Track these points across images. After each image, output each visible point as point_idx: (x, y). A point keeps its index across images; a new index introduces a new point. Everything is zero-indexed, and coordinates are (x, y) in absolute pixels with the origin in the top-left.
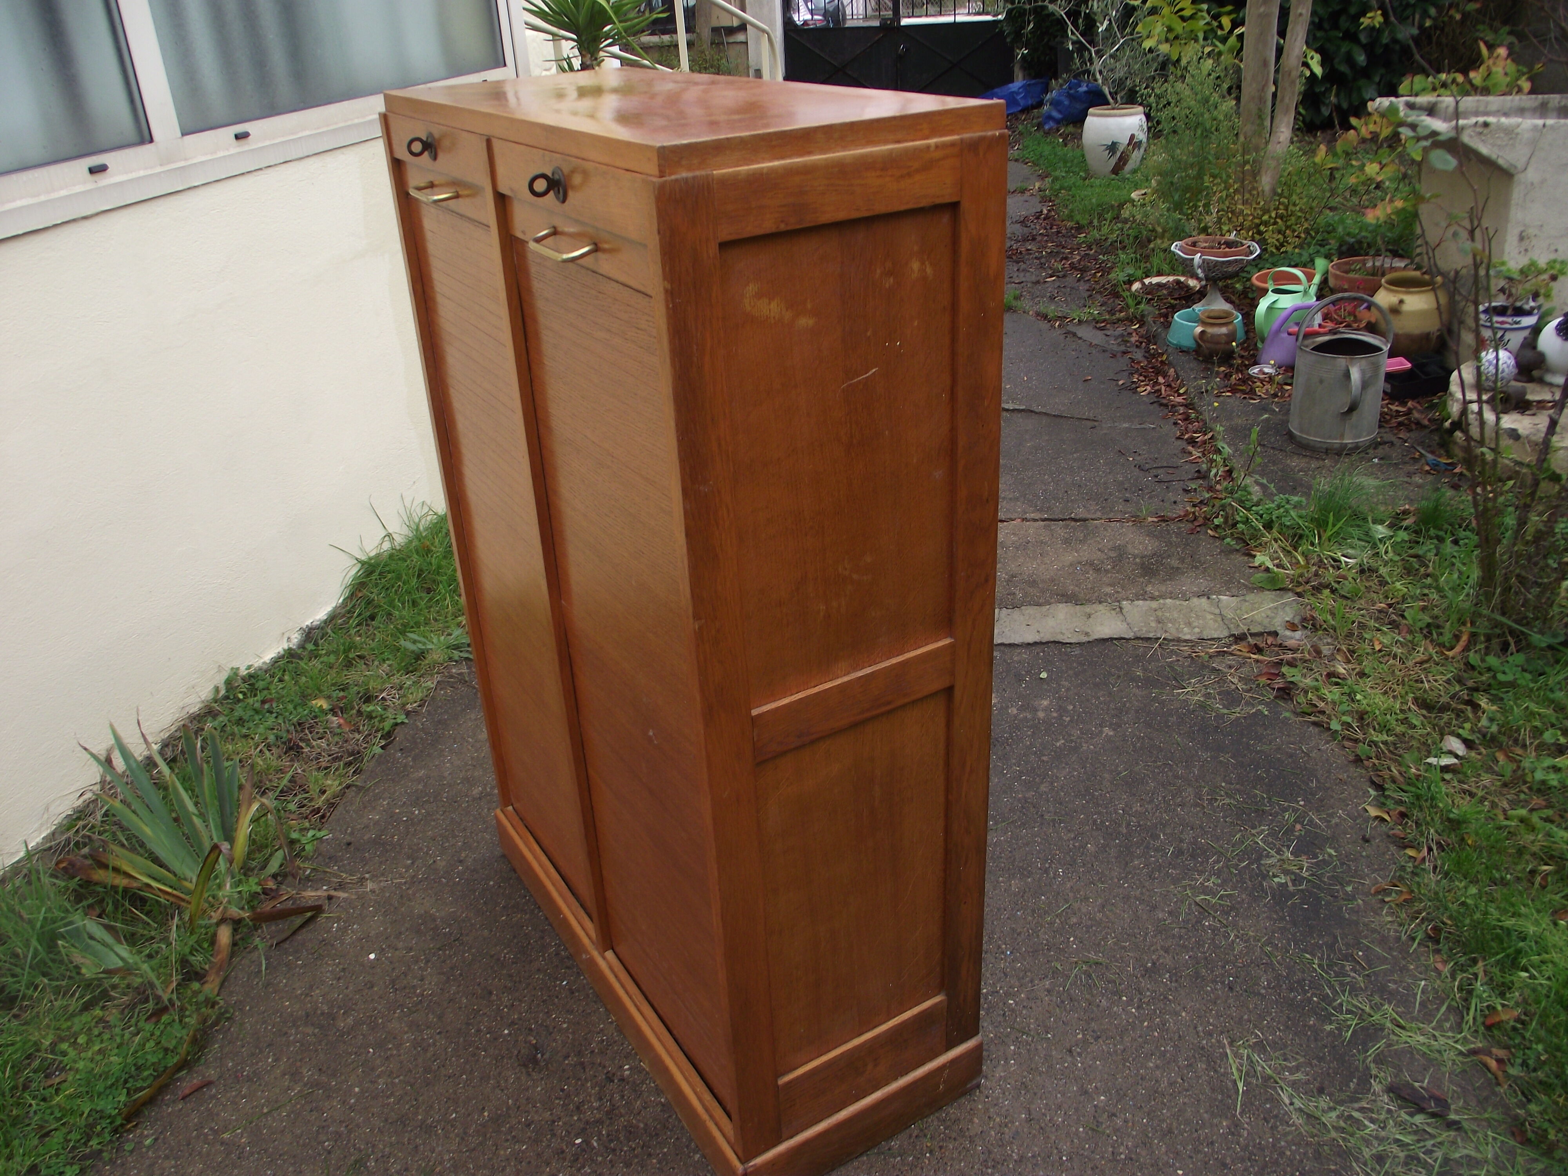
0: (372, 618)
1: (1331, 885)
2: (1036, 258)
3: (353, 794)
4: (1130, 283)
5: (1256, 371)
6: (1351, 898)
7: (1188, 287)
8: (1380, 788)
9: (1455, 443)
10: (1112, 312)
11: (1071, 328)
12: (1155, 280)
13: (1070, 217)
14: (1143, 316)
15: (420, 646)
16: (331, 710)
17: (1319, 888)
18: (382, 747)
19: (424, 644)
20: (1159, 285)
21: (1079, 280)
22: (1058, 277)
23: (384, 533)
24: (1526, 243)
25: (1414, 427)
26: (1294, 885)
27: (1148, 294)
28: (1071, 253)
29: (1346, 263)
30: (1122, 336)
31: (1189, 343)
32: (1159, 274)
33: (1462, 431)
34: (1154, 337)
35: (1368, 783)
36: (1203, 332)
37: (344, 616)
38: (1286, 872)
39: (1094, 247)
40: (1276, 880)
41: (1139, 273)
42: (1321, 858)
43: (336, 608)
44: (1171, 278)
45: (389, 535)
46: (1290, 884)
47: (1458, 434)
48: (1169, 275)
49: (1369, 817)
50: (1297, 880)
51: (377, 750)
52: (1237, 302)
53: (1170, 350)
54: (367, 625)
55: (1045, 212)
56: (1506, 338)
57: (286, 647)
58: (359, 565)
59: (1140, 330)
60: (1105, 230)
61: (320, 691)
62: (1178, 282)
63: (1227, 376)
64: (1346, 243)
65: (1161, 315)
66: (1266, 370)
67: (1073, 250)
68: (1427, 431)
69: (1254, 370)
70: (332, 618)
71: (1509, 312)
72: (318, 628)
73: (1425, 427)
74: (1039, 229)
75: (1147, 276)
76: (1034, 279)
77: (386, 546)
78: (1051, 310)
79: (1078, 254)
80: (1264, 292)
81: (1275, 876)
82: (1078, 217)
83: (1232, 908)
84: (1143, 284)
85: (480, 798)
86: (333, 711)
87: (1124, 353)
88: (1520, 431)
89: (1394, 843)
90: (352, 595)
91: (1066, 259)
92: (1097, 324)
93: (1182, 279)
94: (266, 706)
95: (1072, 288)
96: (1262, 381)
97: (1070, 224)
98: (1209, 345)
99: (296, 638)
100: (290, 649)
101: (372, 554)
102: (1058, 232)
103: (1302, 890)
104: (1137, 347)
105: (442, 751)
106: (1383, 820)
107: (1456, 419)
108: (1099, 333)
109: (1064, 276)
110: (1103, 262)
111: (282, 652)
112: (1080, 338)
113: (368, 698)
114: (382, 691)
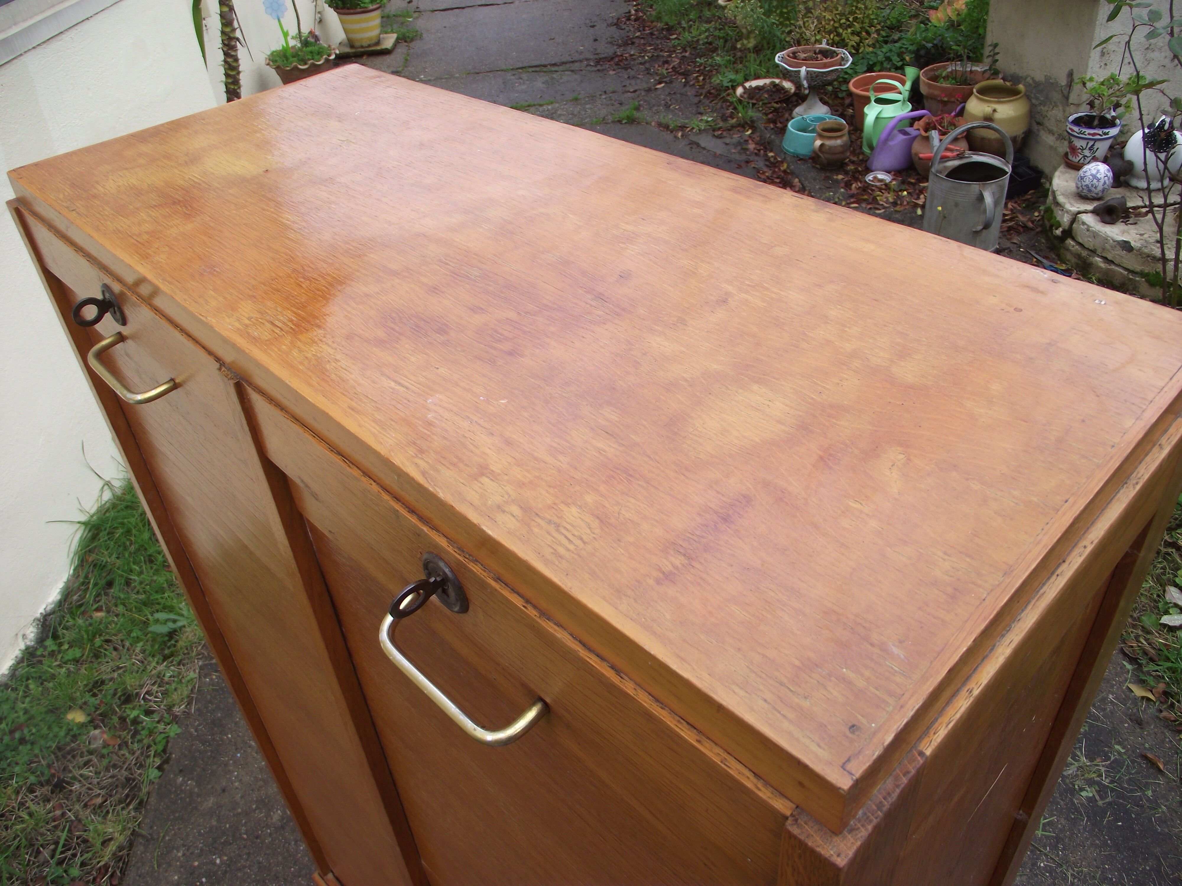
0: (110, 584)
1: (1132, 791)
2: (641, 64)
3: (142, 848)
4: (734, 88)
5: (871, 178)
6: (1154, 804)
7: (783, 88)
8: (1133, 660)
9: (1068, 250)
10: (724, 119)
11: (695, 139)
12: (754, 83)
13: (659, 19)
14: (753, 122)
15: (171, 625)
16: (91, 721)
17: (1123, 797)
18: (159, 768)
19: (175, 621)
20: (758, 88)
21: (685, 85)
22: (666, 82)
23: (101, 484)
24: (1106, 57)
25: (1021, 230)
26: (1102, 798)
27: (752, 98)
28: (670, 56)
29: (932, 70)
30: (739, 143)
31: (803, 151)
32: (757, 77)
33: (1073, 239)
34: (769, 143)
35: (1121, 656)
36: (822, 145)
37: (79, 589)
38: (1091, 783)
39: (688, 49)
40: (1084, 794)
41: (740, 77)
42: (1112, 758)
43: (68, 583)
44: (767, 81)
45: (108, 484)
46: (1097, 797)
47: (1070, 242)
48: (765, 78)
49: (1135, 698)
50: (1102, 790)
51: (154, 773)
52: (830, 102)
53: (788, 159)
54: (106, 594)
55: (633, 12)
56: (1095, 147)
57: (23, 647)
58: (83, 527)
59: (754, 136)
60: (695, 33)
61: (73, 699)
62: (775, 85)
63: (848, 185)
64: (924, 47)
65: (769, 121)
66: (880, 176)
67: (671, 52)
68: (1033, 233)
69: (869, 177)
70: (67, 594)
71: (1096, 122)
72: (53, 612)
73: (1032, 229)
74: (631, 30)
75: (747, 80)
76: (645, 86)
77: (107, 495)
78: (669, 118)
79: (676, 57)
80: (866, 101)
81: (1082, 789)
82: (666, 19)
83: (1058, 839)
84: (745, 88)
85: (283, 827)
86: (93, 723)
87: (747, 162)
88: (1133, 244)
89: (1167, 727)
90: (82, 561)
91: (666, 62)
92: (713, 130)
93: (777, 81)
94: (17, 735)
95: (681, 94)
96: (880, 190)
97: (660, 25)
98: (827, 156)
99: (32, 633)
100: (27, 648)
101: (93, 511)
102: (652, 34)
103: (1110, 803)
104: (756, 154)
105: (226, 765)
106: (1148, 699)
107: (1067, 228)
108: (719, 142)
109: (671, 82)
110: (701, 64)
111: (20, 655)
112: (704, 149)
113: (128, 698)
114: (141, 686)
